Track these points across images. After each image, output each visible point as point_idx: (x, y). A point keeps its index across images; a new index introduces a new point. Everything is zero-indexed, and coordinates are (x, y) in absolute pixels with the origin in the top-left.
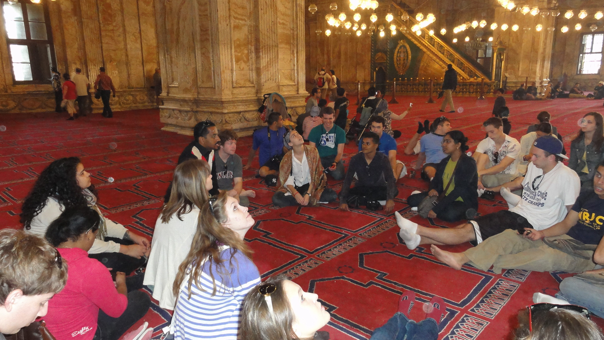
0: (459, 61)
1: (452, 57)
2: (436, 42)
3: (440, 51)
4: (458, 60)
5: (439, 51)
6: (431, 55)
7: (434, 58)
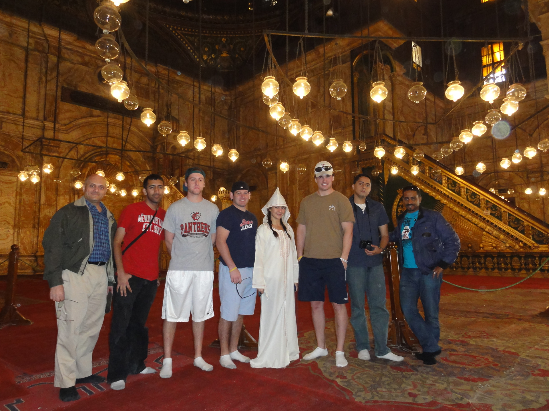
0: (511, 217)
1: (496, 210)
2: (463, 187)
3: (472, 202)
4: (509, 214)
5: (470, 202)
6: (456, 209)
7: (463, 213)
